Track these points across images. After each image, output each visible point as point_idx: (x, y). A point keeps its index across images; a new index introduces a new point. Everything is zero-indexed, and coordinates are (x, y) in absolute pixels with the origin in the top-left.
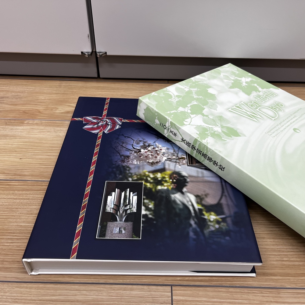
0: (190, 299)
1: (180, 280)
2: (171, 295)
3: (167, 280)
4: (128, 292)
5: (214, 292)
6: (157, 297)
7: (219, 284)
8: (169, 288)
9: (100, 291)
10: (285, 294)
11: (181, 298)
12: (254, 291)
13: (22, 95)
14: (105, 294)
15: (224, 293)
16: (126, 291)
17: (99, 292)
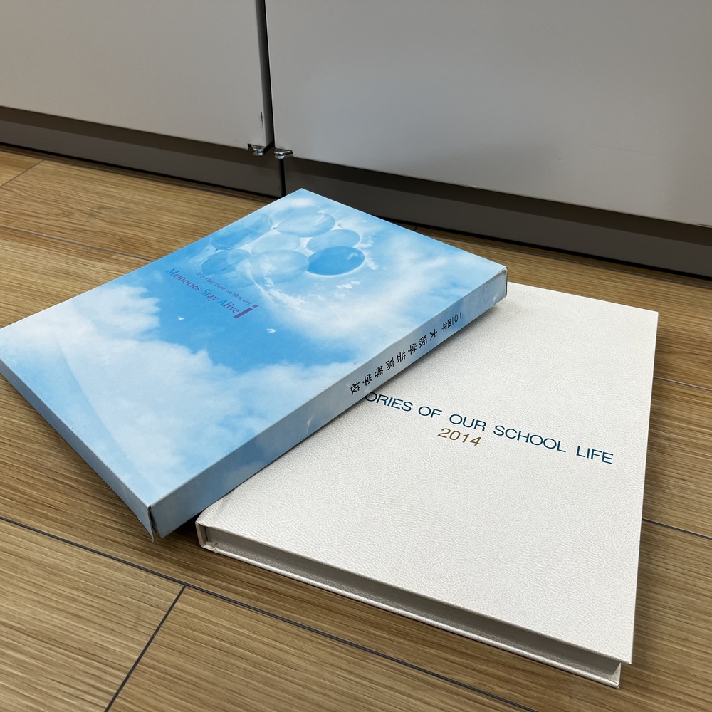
0: (203, 615)
1: (205, 582)
2: (174, 599)
4: (110, 571)
5: (249, 619)
6: (150, 595)
9: (70, 556)
11: (189, 609)
12: (319, 640)
13: (135, 208)
14: (74, 562)
15: (266, 627)
16: (110, 568)
17: (68, 557)
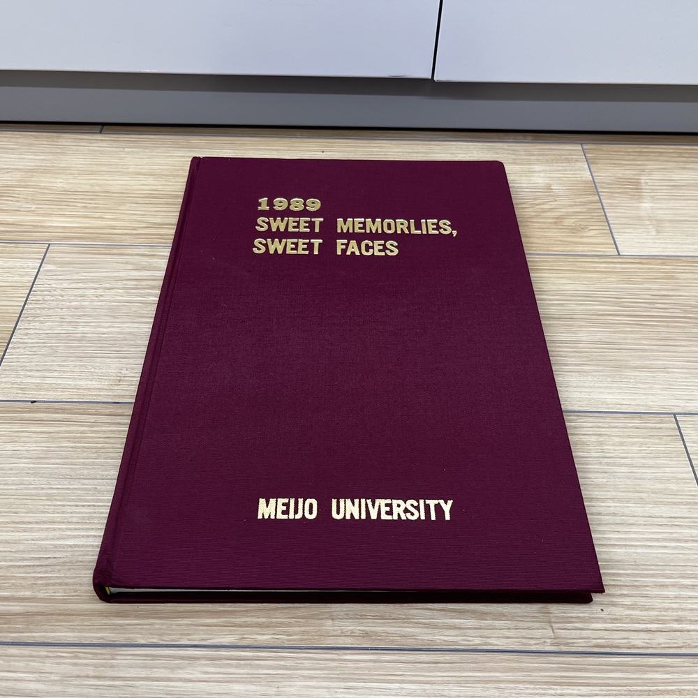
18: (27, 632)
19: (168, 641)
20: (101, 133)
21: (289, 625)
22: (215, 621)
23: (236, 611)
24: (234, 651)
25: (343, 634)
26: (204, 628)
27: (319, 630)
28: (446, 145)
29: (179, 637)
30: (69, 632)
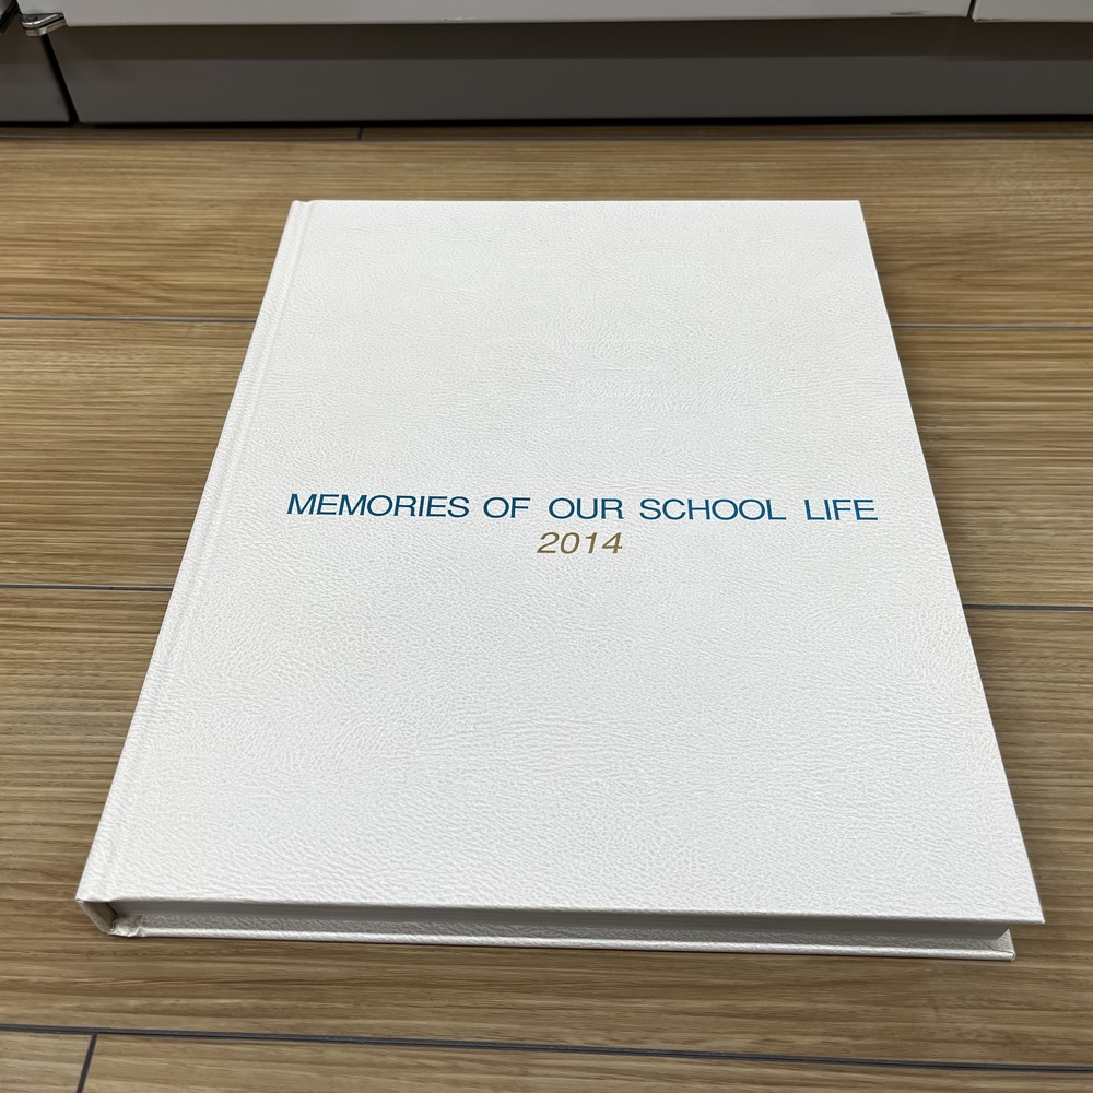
1: (136, 1011)
2: (79, 1074)
3: (85, 1010)
5: (259, 1064)
7: (291, 1027)
8: (83, 1043)
10: (548, 1076)
12: (422, 1061)
15: (298, 1069)
18: (356, 1018)
19: (625, 1042)
20: (359, 138)
21: (852, 1017)
22: (706, 1004)
23: (744, 987)
24: (756, 1066)
25: (961, 1038)
26: (689, 1018)
27: (913, 1029)
28: (971, 145)
29: (643, 1034)
30: (435, 1018)
